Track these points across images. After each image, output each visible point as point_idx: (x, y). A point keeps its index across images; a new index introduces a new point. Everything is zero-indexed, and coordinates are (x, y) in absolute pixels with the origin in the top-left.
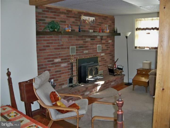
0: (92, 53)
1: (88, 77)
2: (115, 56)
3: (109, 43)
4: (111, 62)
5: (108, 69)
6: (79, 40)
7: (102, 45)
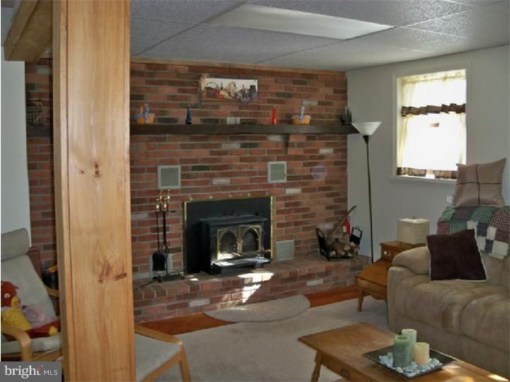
0: (247, 186)
1: (216, 257)
2: (349, 199)
3: (322, 157)
4: (332, 215)
5: (316, 237)
6: (193, 147)
7: (287, 164)
